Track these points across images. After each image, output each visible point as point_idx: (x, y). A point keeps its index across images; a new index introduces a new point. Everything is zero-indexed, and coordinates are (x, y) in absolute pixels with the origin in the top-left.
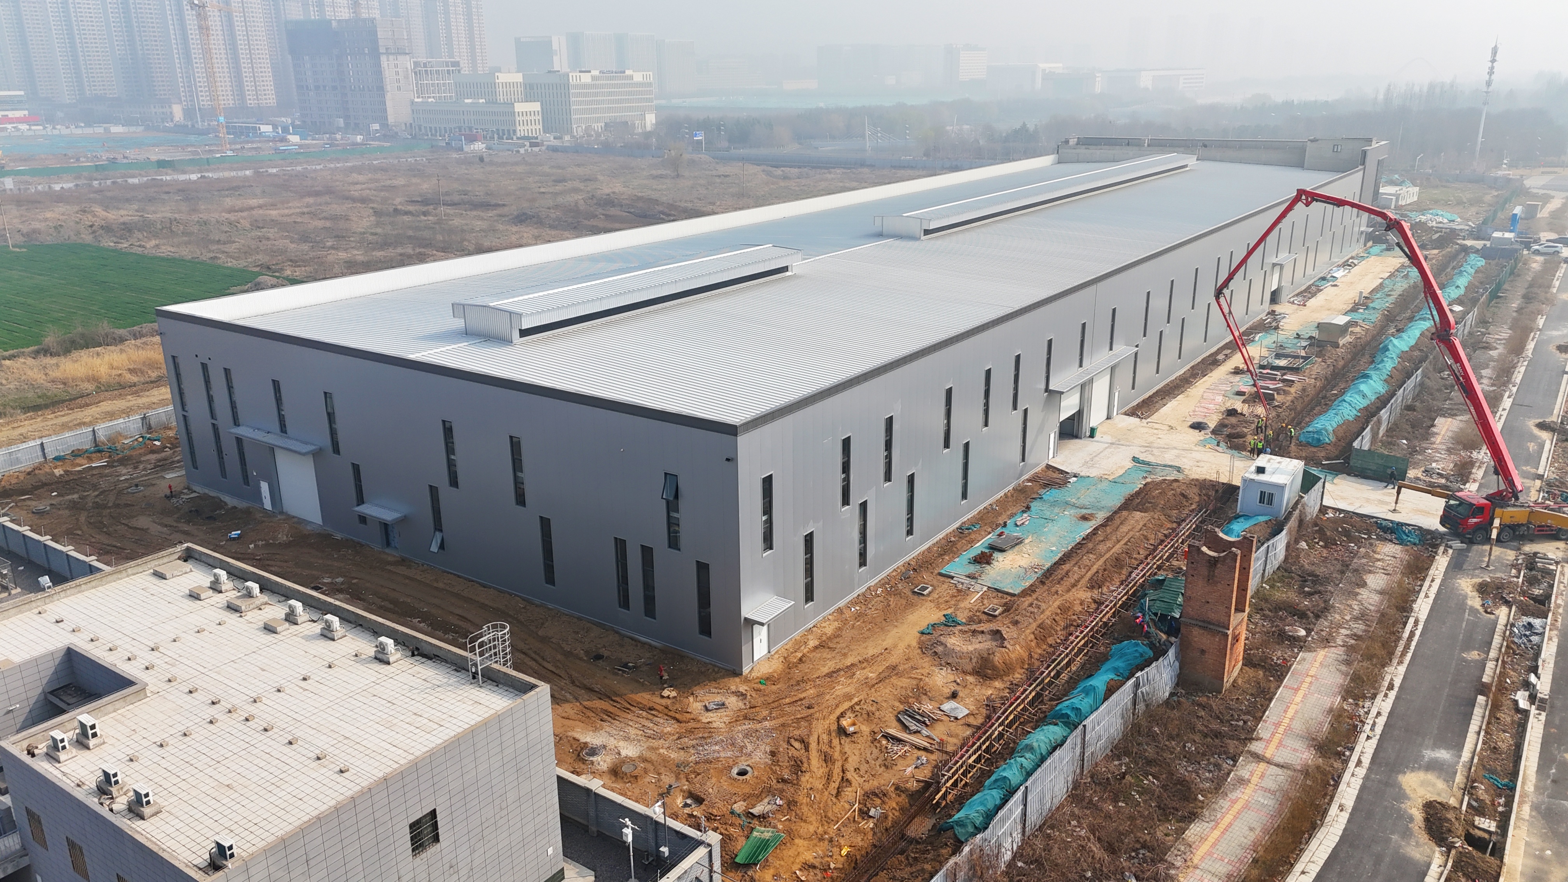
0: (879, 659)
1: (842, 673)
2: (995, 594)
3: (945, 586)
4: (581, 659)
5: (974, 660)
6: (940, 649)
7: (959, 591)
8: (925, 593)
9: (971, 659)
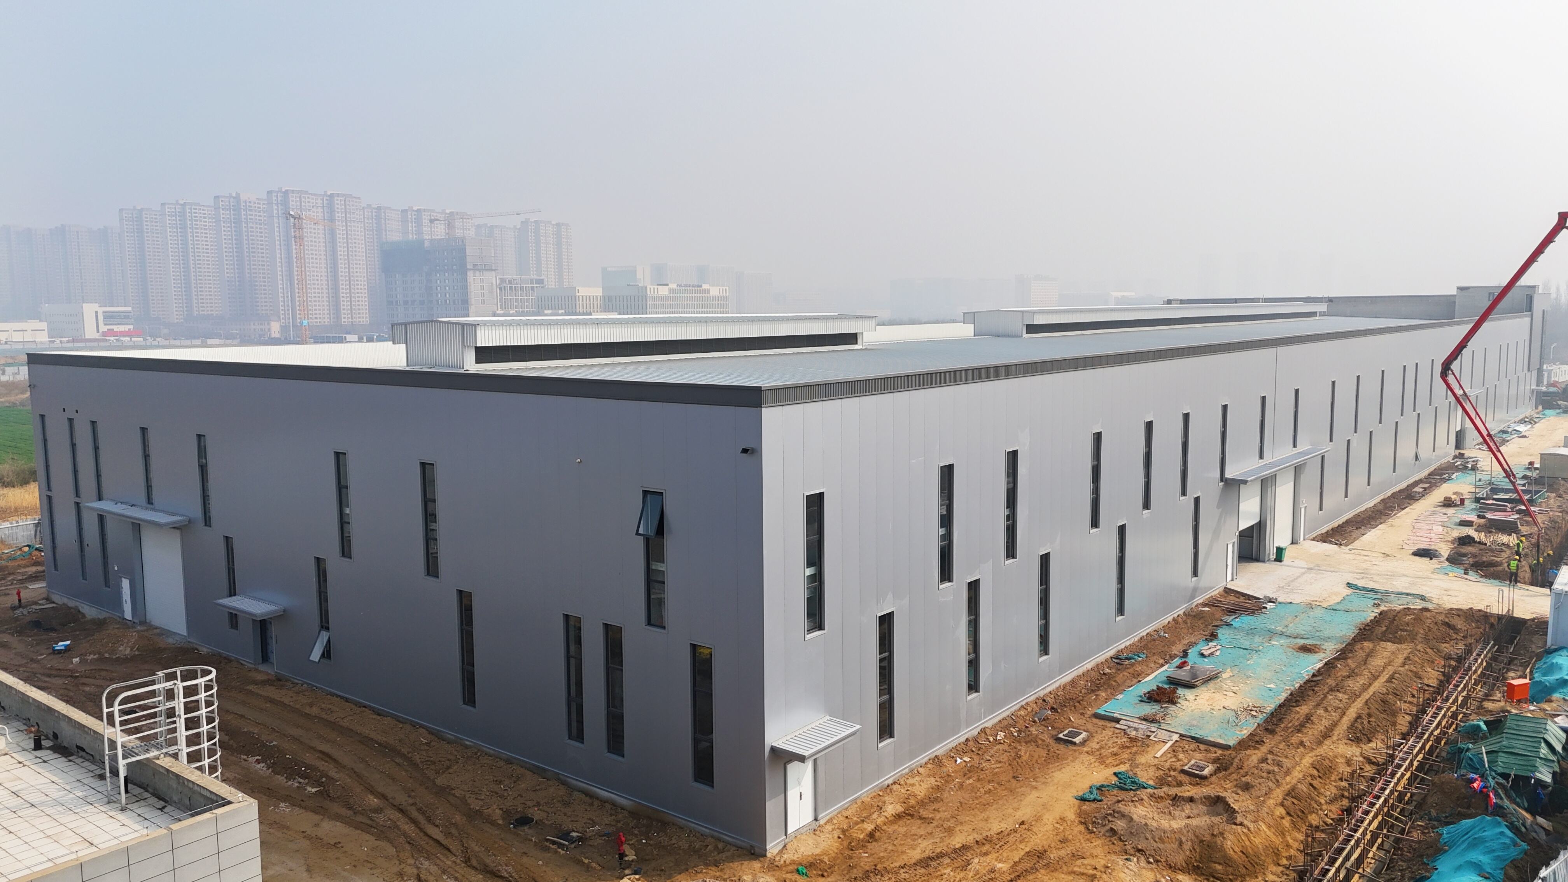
0: (1011, 839)
1: (946, 860)
2: (1193, 746)
3: (1108, 732)
4: (493, 823)
5: (1187, 846)
6: (1120, 825)
7: (1133, 740)
8: (1077, 740)
9: (1181, 844)
